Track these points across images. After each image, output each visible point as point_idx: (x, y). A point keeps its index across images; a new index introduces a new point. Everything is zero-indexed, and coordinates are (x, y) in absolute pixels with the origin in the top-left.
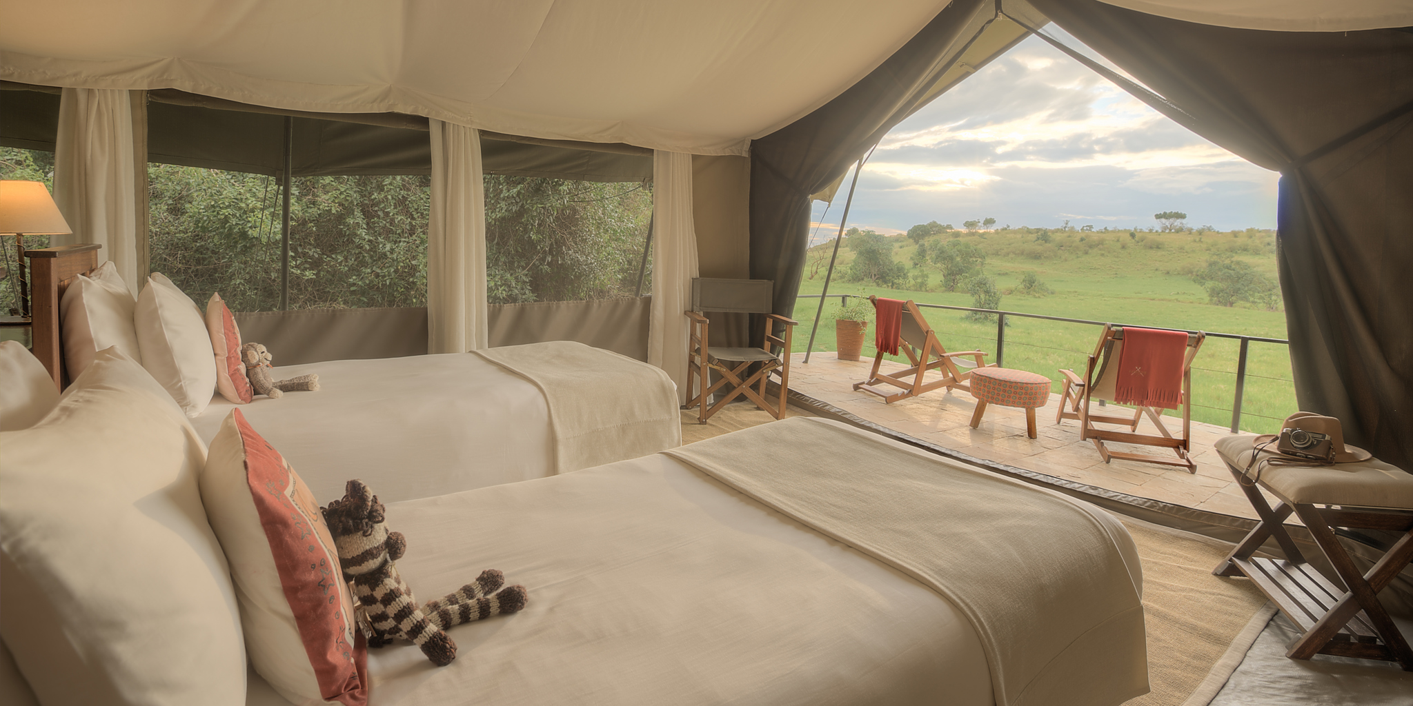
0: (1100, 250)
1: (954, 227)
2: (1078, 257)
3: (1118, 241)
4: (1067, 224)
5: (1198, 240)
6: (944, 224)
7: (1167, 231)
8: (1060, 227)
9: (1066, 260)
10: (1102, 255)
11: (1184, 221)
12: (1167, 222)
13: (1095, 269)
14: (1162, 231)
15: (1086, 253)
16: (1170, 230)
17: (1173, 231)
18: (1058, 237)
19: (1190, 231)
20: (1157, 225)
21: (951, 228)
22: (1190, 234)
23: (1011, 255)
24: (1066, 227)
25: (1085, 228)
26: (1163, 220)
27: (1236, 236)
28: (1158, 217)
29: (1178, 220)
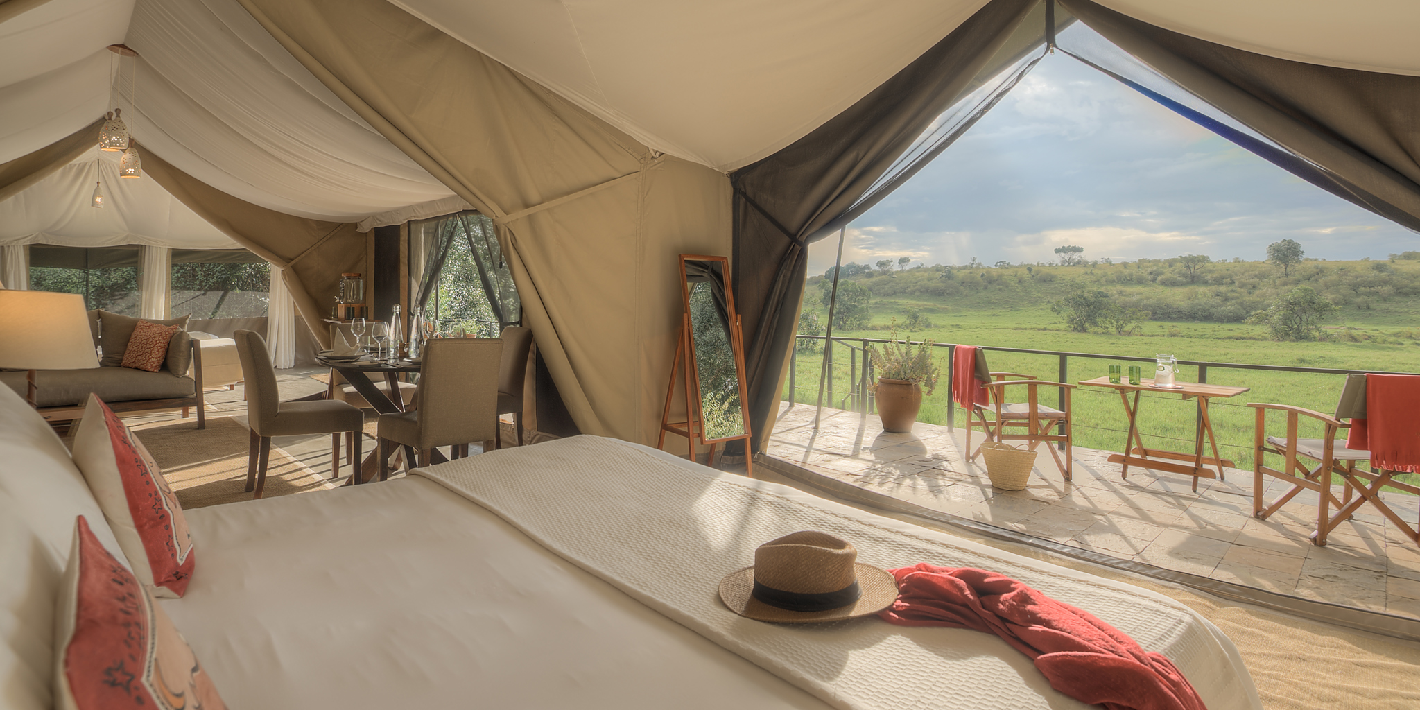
0: (998, 284)
1: (872, 267)
2: (977, 292)
3: (1016, 276)
4: (974, 260)
5: (1089, 272)
6: (862, 264)
7: (1067, 264)
8: (968, 264)
9: (966, 296)
10: (1000, 289)
11: (1082, 254)
12: (1066, 256)
13: (993, 303)
14: (1062, 265)
15: (986, 288)
16: (1069, 263)
17: (1071, 264)
18: (962, 274)
19: (1085, 264)
20: (1057, 259)
21: (869, 268)
22: (1085, 266)
23: (917, 293)
24: (973, 264)
25: (999, 264)
26: (1063, 254)
27: (1125, 267)
28: (1057, 251)
29: (1076, 254)
